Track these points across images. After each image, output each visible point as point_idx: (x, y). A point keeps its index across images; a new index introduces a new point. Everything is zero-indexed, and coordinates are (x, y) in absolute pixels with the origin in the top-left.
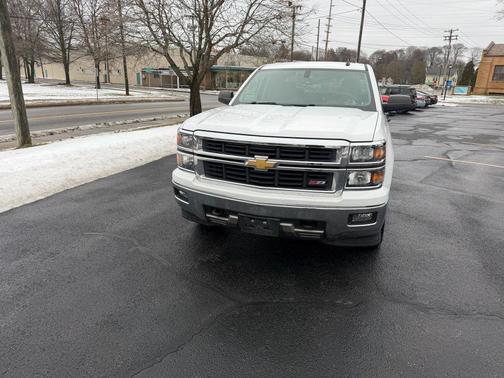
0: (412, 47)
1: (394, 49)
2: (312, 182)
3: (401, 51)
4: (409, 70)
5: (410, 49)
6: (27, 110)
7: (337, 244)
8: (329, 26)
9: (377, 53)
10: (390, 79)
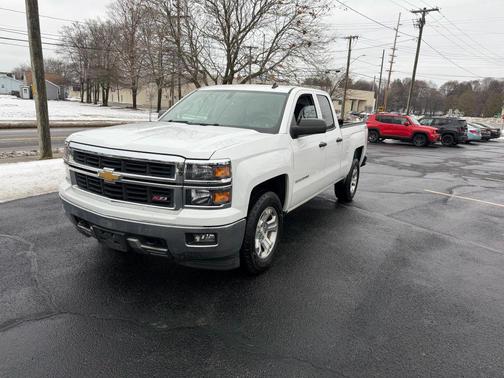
0: (489, 79)
1: (468, 80)
2: (155, 198)
3: (476, 82)
4: (484, 102)
5: (487, 80)
6: (51, 130)
7: (188, 264)
8: (393, 56)
9: (449, 84)
10: (457, 111)
